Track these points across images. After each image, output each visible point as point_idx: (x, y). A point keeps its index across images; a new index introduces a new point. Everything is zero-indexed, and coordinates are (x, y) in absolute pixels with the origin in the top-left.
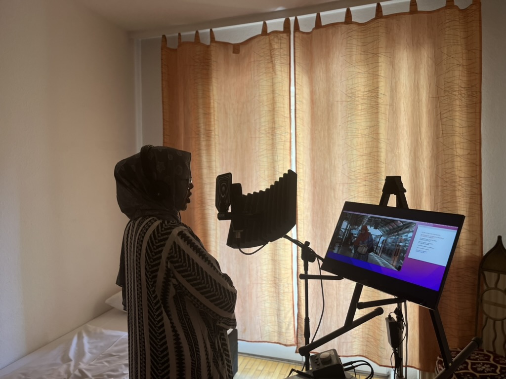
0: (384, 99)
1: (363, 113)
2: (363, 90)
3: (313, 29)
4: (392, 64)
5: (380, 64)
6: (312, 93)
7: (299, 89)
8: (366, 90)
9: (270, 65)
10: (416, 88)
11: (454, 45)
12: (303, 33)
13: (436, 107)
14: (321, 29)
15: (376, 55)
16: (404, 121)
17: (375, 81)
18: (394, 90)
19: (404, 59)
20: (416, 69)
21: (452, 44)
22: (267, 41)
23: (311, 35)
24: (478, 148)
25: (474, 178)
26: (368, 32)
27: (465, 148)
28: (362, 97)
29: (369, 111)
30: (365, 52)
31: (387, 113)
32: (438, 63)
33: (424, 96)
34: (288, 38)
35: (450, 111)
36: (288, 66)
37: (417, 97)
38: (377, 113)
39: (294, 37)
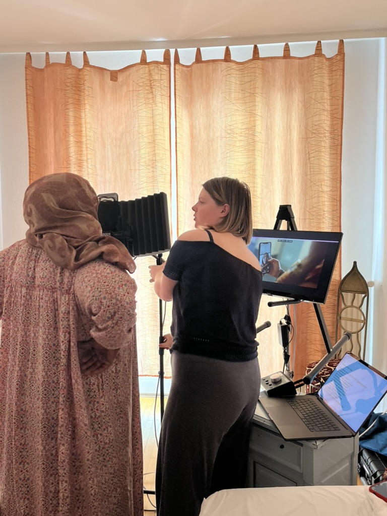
0: (260, 137)
1: (240, 149)
2: (240, 127)
3: (193, 63)
4: (268, 104)
5: (257, 104)
6: (192, 127)
7: (179, 123)
8: (243, 128)
9: (150, 96)
10: (288, 129)
11: (321, 91)
12: (183, 66)
13: (305, 147)
14: (202, 64)
15: (253, 95)
16: (278, 159)
17: (252, 119)
18: (269, 129)
19: (278, 101)
20: (288, 110)
21: (319, 90)
22: (147, 71)
23: (190, 68)
24: (339, 185)
25: (335, 212)
26: (246, 72)
27: (328, 185)
28: (240, 134)
29: (246, 148)
30: (242, 90)
31: (263, 151)
32: (307, 107)
33: (295, 136)
34: (168, 69)
35: (316, 151)
36: (169, 98)
37: (289, 137)
38: (254, 150)
39: (175, 69)
